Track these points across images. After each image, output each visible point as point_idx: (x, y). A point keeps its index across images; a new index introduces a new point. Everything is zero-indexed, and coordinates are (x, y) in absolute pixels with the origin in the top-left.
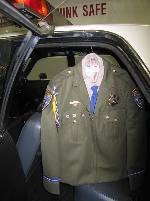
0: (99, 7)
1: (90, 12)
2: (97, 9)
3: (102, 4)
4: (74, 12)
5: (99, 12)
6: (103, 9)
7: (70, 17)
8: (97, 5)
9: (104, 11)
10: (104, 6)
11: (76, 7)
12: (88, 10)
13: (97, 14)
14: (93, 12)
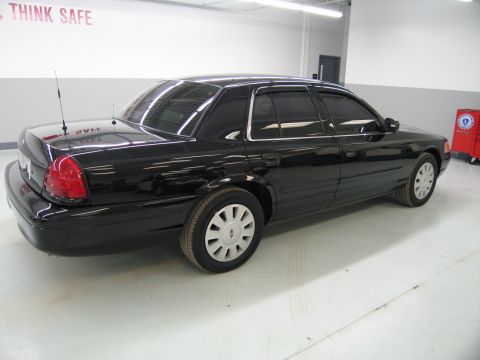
0: (83, 14)
1: (71, 19)
2: (79, 17)
3: (87, 12)
4: (47, 15)
5: (83, 20)
6: (87, 17)
7: (41, 20)
8: (79, 11)
9: (89, 21)
11: (50, 8)
12: (68, 14)
13: (79, 23)
14: (74, 19)
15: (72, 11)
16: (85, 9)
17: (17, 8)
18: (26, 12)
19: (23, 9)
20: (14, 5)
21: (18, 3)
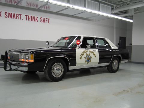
0: (47, 20)
1: (44, 21)
2: (46, 21)
3: (48, 19)
4: (36, 19)
5: (47, 22)
7: (34, 21)
8: (46, 19)
9: (49, 22)
10: (49, 20)
11: (37, 17)
12: (43, 20)
13: (46, 22)
15: (44, 18)
16: (48, 18)
17: (27, 17)
18: (30, 18)
19: (29, 17)
20: (27, 16)
21: (28, 15)
